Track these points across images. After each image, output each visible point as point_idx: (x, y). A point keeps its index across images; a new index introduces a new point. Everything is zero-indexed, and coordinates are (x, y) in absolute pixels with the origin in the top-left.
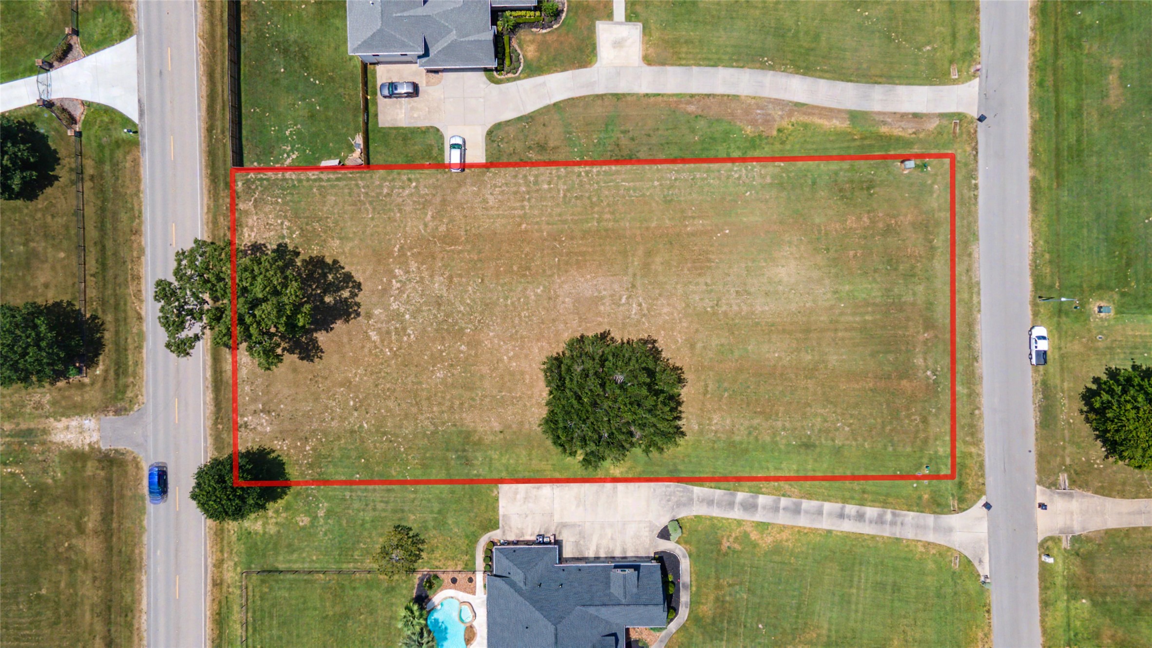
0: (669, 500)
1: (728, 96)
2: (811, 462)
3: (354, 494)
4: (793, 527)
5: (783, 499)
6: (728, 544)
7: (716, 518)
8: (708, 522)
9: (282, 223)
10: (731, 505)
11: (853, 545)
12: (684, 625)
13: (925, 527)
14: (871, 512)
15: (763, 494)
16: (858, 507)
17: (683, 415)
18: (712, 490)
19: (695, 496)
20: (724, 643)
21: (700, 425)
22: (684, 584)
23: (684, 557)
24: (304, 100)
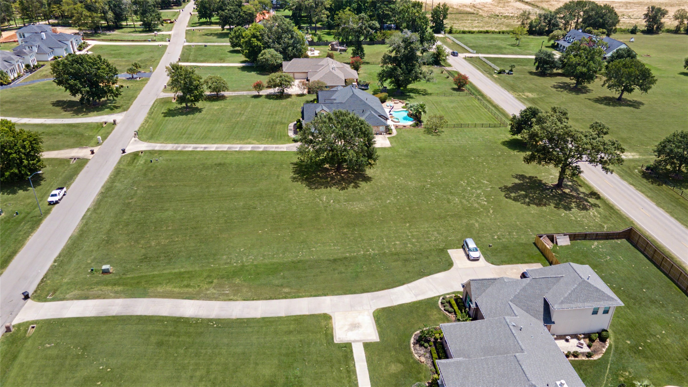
1: (253, 300)
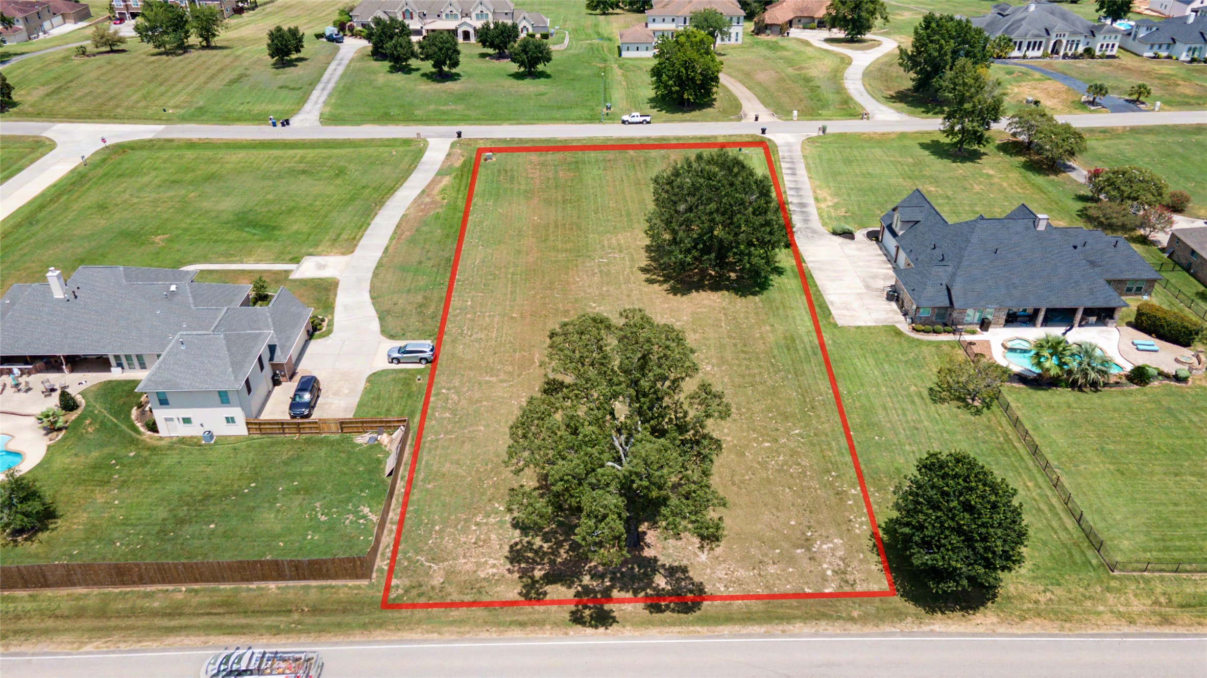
9: (477, 524)
24: (276, 499)
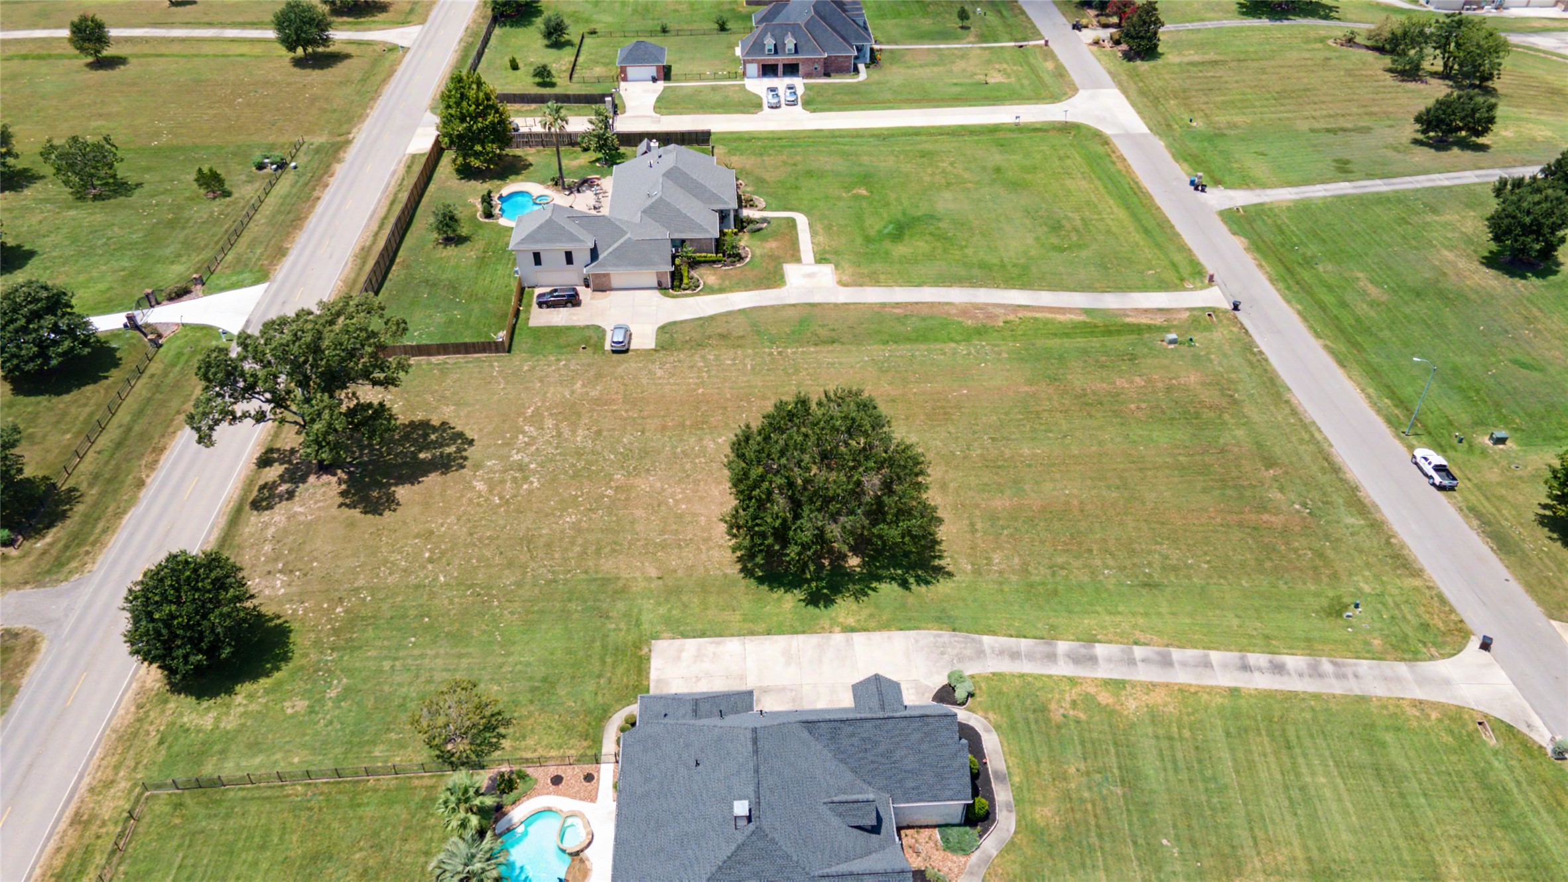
0: (943, 653)
2: (1164, 604)
3: (397, 663)
4: (1167, 685)
5: (1135, 648)
6: (1062, 711)
7: (1031, 675)
8: (1017, 681)
10: (1052, 657)
11: (1287, 710)
12: (1012, 843)
13: (1399, 680)
14: (1295, 662)
15: (1099, 641)
16: (1270, 656)
17: (945, 554)
18: (1013, 639)
19: (986, 647)
20: (1101, 875)
21: (973, 564)
22: (996, 773)
23: (987, 731)
